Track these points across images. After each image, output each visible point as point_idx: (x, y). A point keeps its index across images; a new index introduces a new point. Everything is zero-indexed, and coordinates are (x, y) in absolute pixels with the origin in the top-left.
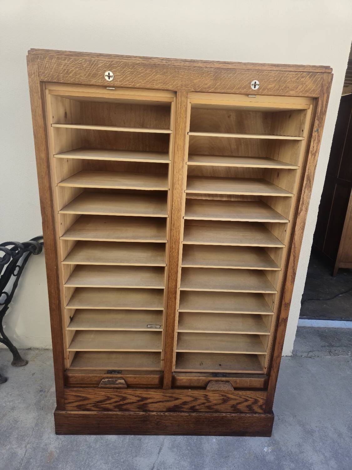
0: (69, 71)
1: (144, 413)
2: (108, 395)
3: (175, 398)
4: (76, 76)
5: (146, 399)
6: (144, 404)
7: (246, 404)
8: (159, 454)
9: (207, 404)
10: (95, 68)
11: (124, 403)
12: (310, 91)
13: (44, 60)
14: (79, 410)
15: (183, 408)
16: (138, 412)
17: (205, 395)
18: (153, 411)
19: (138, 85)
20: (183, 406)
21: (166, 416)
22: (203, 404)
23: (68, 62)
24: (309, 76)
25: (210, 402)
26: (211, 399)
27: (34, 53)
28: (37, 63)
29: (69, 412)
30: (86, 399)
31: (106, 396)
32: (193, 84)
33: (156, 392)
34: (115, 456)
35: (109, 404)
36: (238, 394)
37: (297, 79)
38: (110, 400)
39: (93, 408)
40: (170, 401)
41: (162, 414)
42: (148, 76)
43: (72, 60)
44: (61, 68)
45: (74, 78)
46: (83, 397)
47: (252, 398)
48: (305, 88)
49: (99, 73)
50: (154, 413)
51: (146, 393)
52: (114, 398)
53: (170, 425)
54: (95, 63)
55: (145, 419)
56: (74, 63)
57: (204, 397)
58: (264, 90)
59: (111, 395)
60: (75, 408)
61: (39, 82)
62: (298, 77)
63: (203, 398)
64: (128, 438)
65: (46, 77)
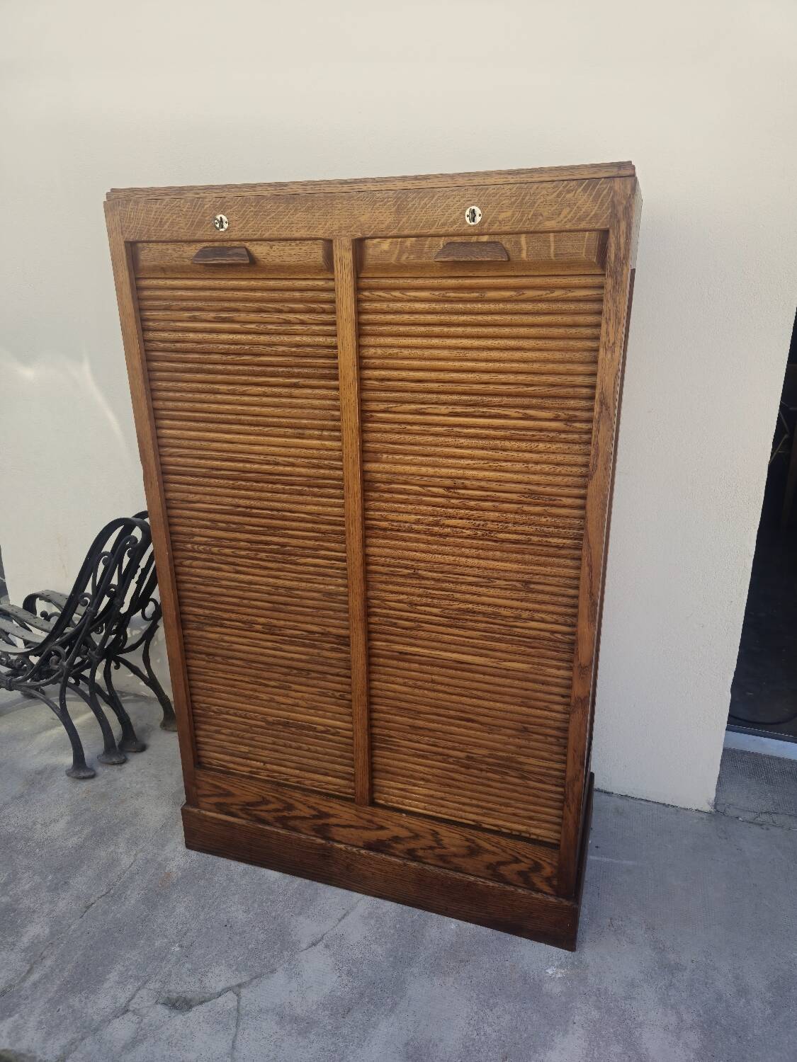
0: (164, 221)
1: (323, 842)
2: (265, 796)
3: (377, 825)
4: (173, 228)
5: (328, 815)
6: (324, 824)
8: (340, 921)
9: (438, 851)
10: (200, 212)
11: (291, 815)
12: (588, 219)
13: (128, 206)
14: (219, 811)
15: (393, 848)
16: (314, 838)
17: (434, 831)
18: (339, 842)
19: (267, 235)
20: (394, 845)
21: (362, 855)
22: (431, 848)
23: (162, 207)
24: (582, 187)
25: (444, 848)
26: (446, 841)
28: (118, 212)
29: (204, 812)
30: (229, 794)
32: (358, 223)
33: (343, 806)
34: (264, 904)
35: (266, 811)
36: (498, 843)
37: (558, 196)
38: (267, 804)
39: (240, 814)
40: (370, 829)
41: (355, 850)
42: (281, 217)
43: (165, 202)
44: (152, 216)
45: (171, 232)
46: (224, 789)
47: (527, 858)
48: (576, 213)
49: (207, 218)
50: (342, 846)
51: (325, 803)
52: (273, 803)
53: (371, 876)
54: (200, 202)
55: (326, 854)
56: (169, 207)
57: (432, 835)
58: (492, 223)
59: (268, 795)
60: (213, 807)
61: (123, 243)
62: (558, 191)
63: (431, 837)
64: (298, 881)
65: (132, 235)
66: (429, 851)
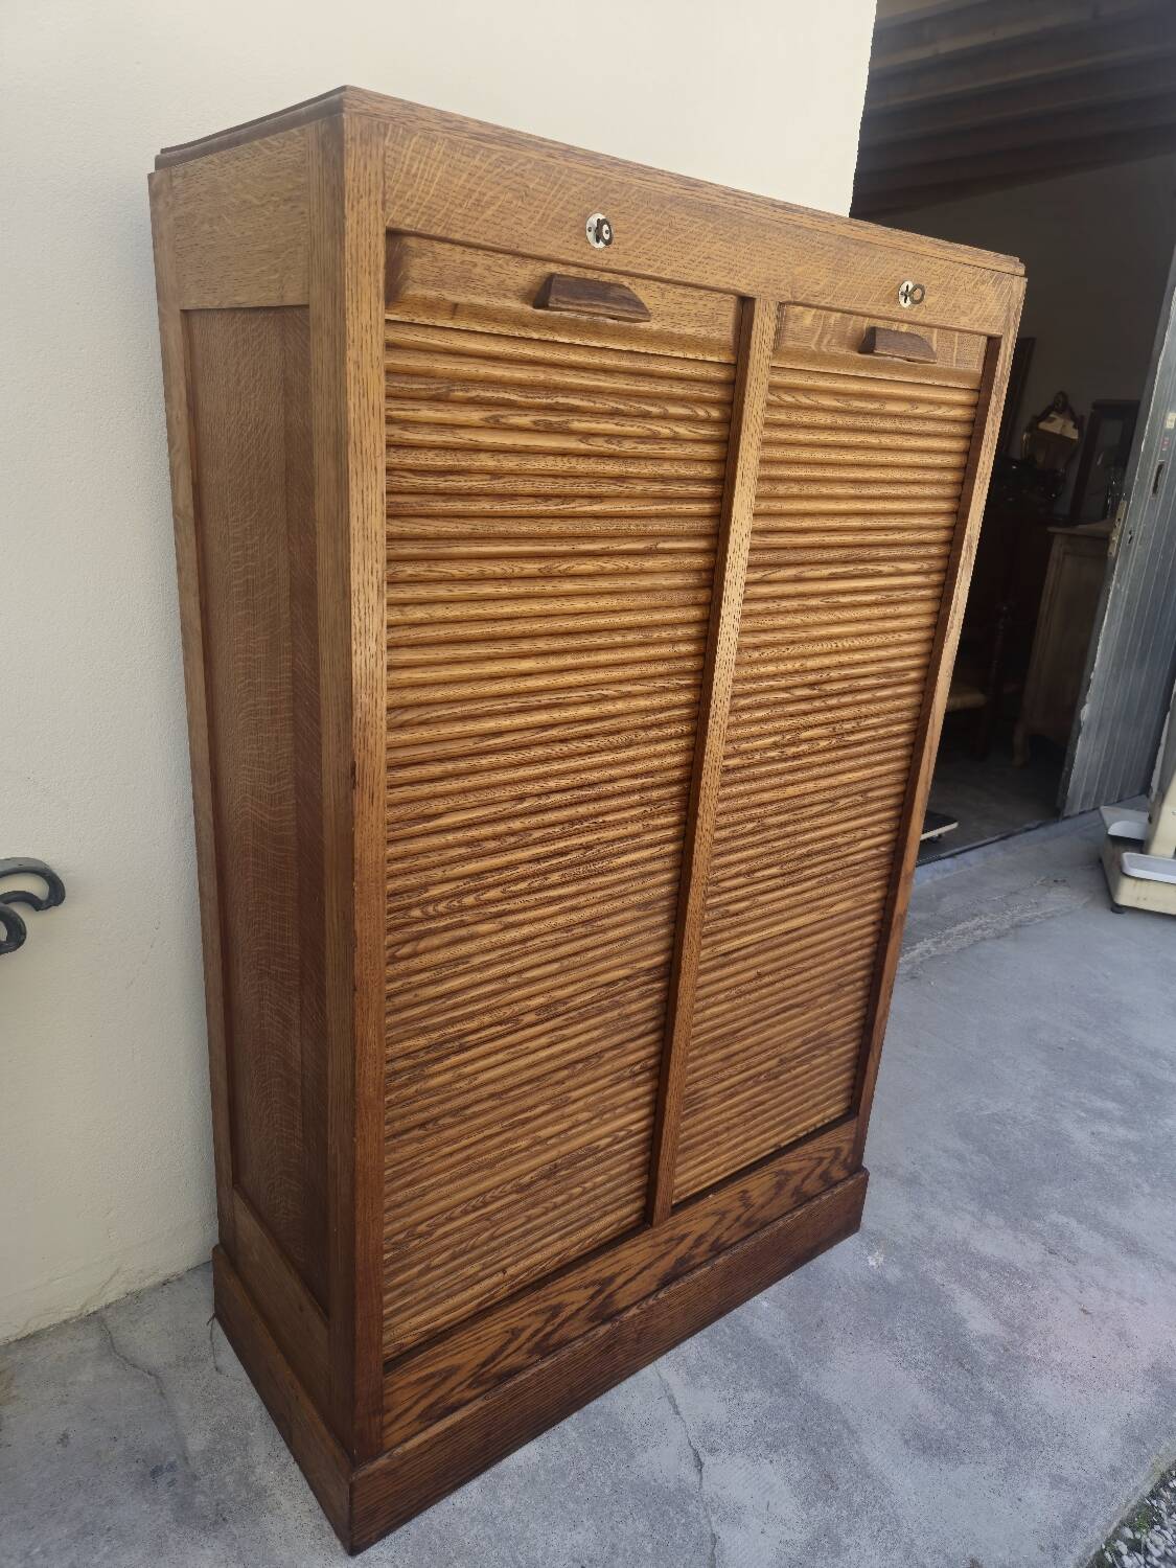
0: (486, 198)
1: (608, 1326)
2: (513, 1326)
3: (678, 1238)
4: (503, 219)
5: (611, 1279)
6: (605, 1299)
7: (819, 1171)
9: (745, 1217)
10: (560, 199)
11: (556, 1325)
12: (990, 320)
13: (407, 142)
14: (429, 1423)
15: (694, 1257)
16: (593, 1332)
17: (743, 1191)
18: (627, 1308)
20: (696, 1252)
21: (663, 1300)
22: (738, 1218)
23: (484, 166)
24: (993, 280)
25: (752, 1206)
26: (753, 1196)
27: (364, 106)
28: (381, 152)
29: (399, 1450)
30: (450, 1372)
31: (507, 1332)
32: (791, 277)
33: (635, 1245)
34: (578, 1493)
35: (514, 1352)
37: (975, 286)
38: (518, 1337)
39: (469, 1394)
40: (668, 1253)
41: (651, 1302)
42: (695, 242)
44: (461, 182)
45: (498, 228)
46: (439, 1372)
47: (830, 1150)
48: (984, 311)
49: (572, 215)
52: (529, 1326)
53: (668, 1322)
54: (563, 177)
55: (612, 1342)
56: (499, 170)
57: (741, 1198)
59: (522, 1319)
60: (417, 1426)
61: (382, 231)
62: (976, 280)
63: (738, 1204)
65: (409, 214)
66: (738, 1224)
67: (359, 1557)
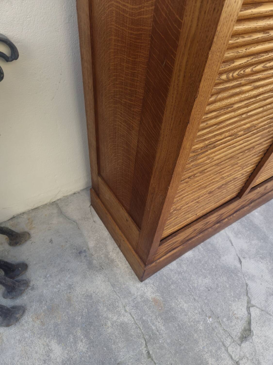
1: (219, 224)
5: (224, 213)
6: (220, 217)
8: (232, 245)
11: (206, 226)
29: (158, 261)
30: (176, 242)
31: (193, 230)
33: (234, 204)
34: (205, 267)
35: (194, 234)
38: (196, 231)
40: (240, 204)
46: (173, 243)
51: (226, 209)
52: (199, 228)
60: (163, 254)
66: (260, 194)
67: (143, 282)
